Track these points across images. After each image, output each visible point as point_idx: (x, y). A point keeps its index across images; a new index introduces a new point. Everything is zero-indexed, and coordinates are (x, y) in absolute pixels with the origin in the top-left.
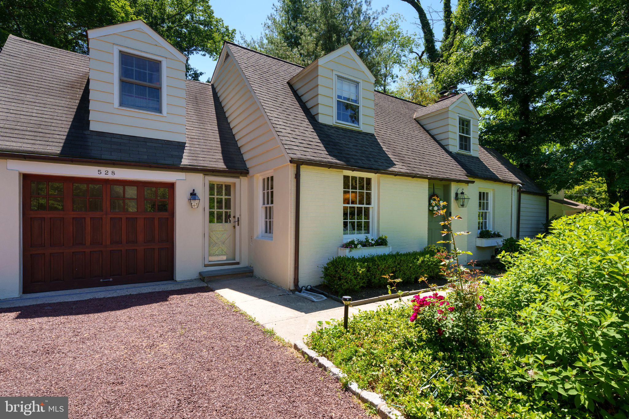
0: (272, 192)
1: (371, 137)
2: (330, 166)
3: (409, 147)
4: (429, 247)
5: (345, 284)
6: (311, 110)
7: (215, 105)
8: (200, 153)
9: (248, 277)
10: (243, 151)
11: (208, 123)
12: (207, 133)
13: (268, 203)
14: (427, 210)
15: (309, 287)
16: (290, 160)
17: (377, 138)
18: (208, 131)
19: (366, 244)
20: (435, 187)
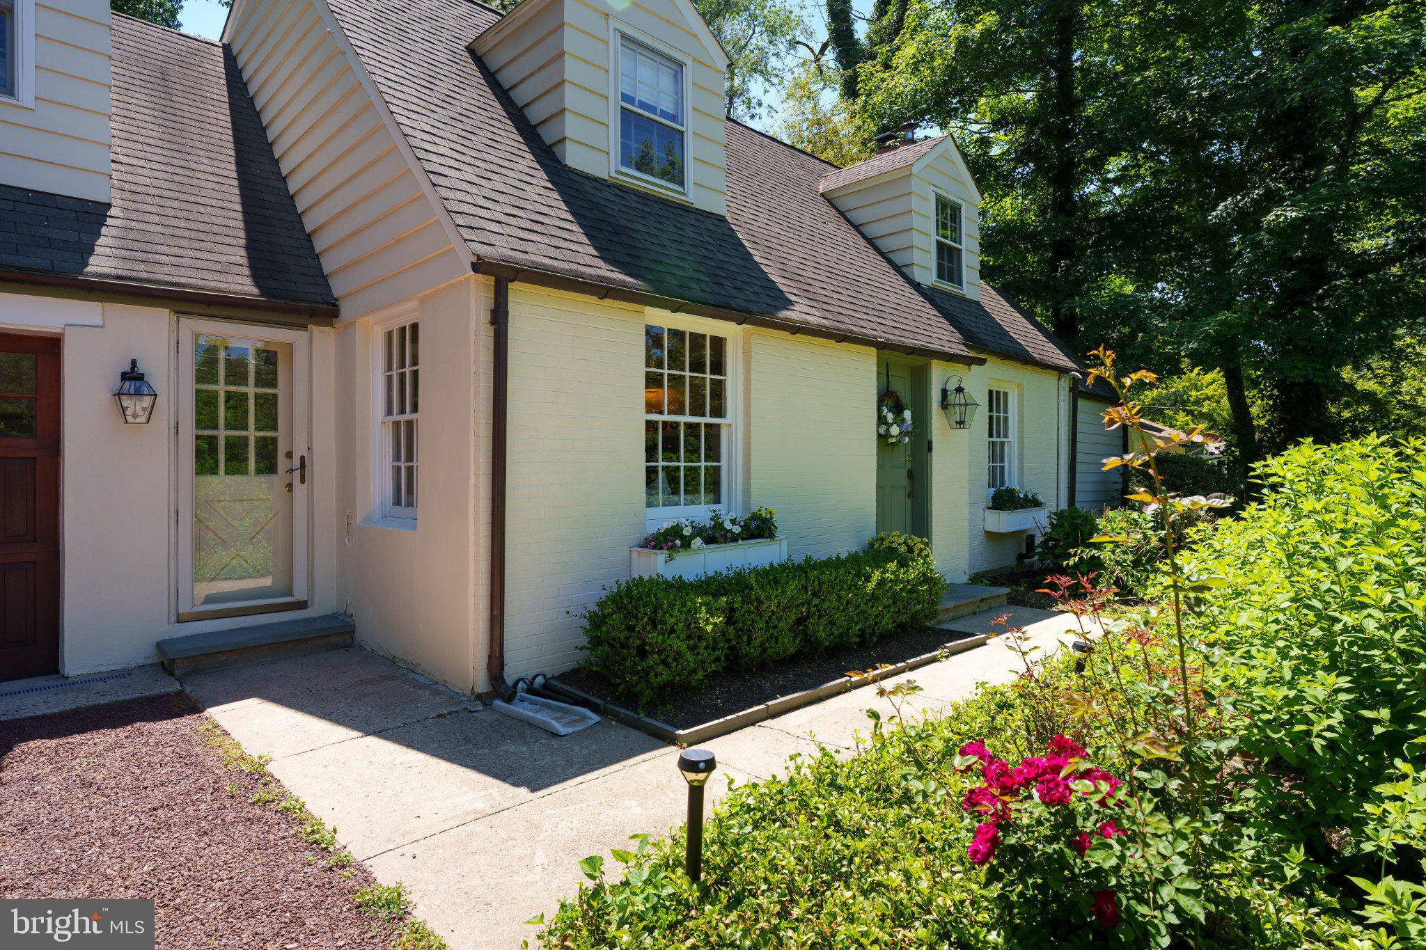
0: (415, 374)
1: (717, 223)
2: (603, 290)
3: (818, 260)
4: (883, 539)
5: (660, 668)
6: (542, 131)
7: (230, 104)
8: (162, 241)
9: (336, 647)
10: (319, 244)
11: (202, 153)
12: (195, 182)
13: (402, 411)
14: (875, 436)
15: (540, 680)
16: (473, 264)
17: (734, 227)
18: (198, 175)
19: (715, 535)
20: (890, 373)
